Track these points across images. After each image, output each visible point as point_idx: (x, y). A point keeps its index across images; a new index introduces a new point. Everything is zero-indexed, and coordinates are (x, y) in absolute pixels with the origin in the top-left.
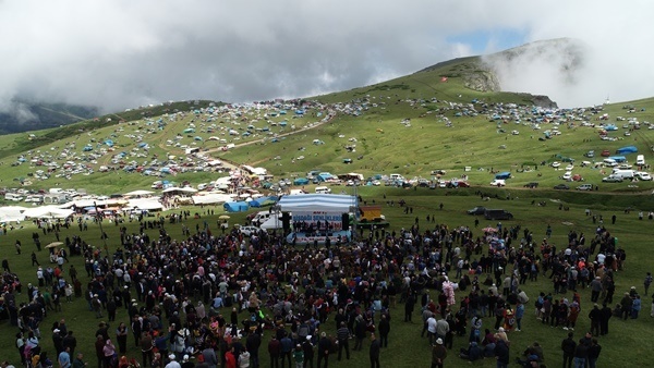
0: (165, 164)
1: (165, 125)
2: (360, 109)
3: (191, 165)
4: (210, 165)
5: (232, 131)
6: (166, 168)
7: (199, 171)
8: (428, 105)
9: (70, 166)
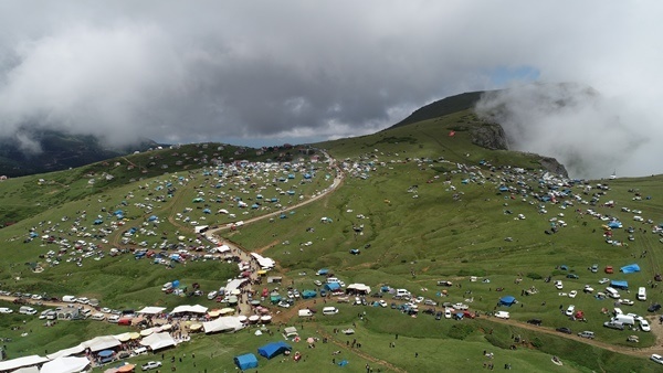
0: (175, 248)
1: (174, 190)
2: (368, 169)
3: (200, 250)
4: (218, 252)
5: (241, 203)
6: (175, 255)
7: (208, 259)
8: (436, 165)
9: (81, 247)
